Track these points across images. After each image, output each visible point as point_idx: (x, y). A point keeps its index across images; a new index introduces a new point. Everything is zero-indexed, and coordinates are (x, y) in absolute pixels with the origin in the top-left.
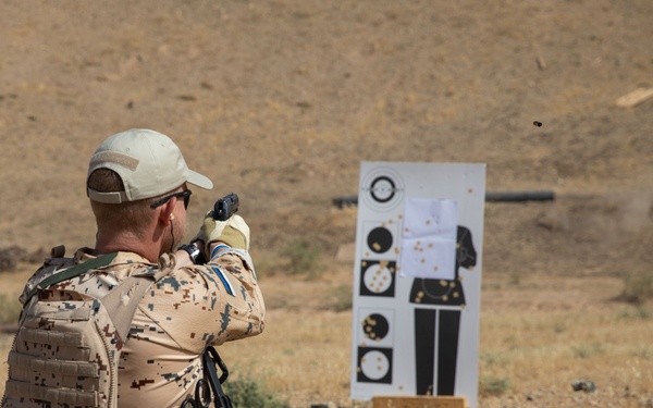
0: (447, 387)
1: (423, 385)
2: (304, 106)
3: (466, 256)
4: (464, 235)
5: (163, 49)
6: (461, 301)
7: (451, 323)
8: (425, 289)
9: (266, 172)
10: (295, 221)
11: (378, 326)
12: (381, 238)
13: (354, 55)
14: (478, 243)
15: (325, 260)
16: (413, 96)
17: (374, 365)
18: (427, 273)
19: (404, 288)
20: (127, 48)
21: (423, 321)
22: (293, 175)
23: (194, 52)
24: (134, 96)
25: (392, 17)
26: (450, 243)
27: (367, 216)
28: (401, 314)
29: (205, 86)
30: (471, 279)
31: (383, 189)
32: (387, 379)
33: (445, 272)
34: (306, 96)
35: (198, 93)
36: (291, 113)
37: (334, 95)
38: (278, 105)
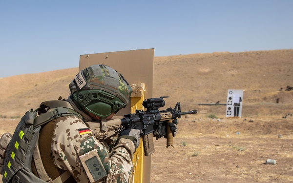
0: (238, 115)
1: (235, 115)
2: (193, 91)
3: (241, 100)
4: (240, 98)
5: (172, 82)
6: (239, 105)
7: (238, 108)
8: (236, 104)
9: (188, 100)
11: (230, 108)
12: (230, 98)
13: (200, 83)
14: (242, 99)
16: (209, 90)
17: (229, 113)
18: (236, 102)
19: (233, 104)
20: (166, 82)
21: (235, 108)
22: (192, 101)
23: (176, 83)
24: (168, 89)
25: (206, 78)
26: (239, 99)
27: (229, 96)
28: (232, 107)
29: (178, 88)
30: (241, 103)
31: (231, 93)
32: (230, 115)
33: (238, 102)
34: (193, 89)
36: (191, 92)
38: (189, 91)
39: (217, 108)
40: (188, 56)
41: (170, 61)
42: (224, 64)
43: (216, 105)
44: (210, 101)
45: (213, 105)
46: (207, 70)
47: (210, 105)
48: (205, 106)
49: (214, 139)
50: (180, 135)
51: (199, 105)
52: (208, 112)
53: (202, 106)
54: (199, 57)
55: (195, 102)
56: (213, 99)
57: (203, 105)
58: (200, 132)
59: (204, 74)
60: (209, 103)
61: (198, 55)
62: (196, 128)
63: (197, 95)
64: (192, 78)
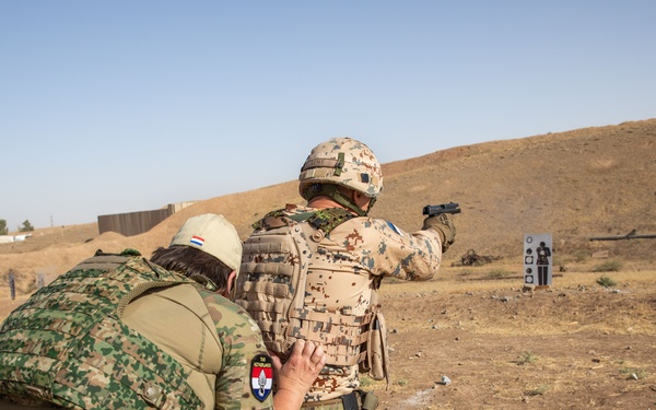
2: (578, 210)
5: (532, 194)
9: (566, 231)
10: (578, 246)
13: (594, 193)
15: (588, 257)
16: (614, 206)
17: (529, 279)
20: (520, 194)
22: (574, 231)
24: (524, 209)
25: (606, 180)
29: (545, 205)
32: (532, 282)
34: (579, 207)
35: (544, 207)
36: (574, 212)
37: (588, 206)
38: (570, 210)
39: (631, 246)
40: (566, 134)
41: (527, 149)
42: (645, 146)
43: (627, 238)
44: (616, 231)
45: (621, 239)
46: (608, 164)
47: (616, 239)
48: (605, 242)
49: (600, 338)
50: (532, 329)
51: (592, 240)
52: (610, 254)
53: (597, 242)
54: (590, 136)
55: (582, 234)
56: (623, 225)
57: (598, 239)
58: (574, 320)
59: (602, 171)
60: (613, 234)
61: (587, 131)
62: (565, 310)
63: (587, 219)
64: (575, 181)
